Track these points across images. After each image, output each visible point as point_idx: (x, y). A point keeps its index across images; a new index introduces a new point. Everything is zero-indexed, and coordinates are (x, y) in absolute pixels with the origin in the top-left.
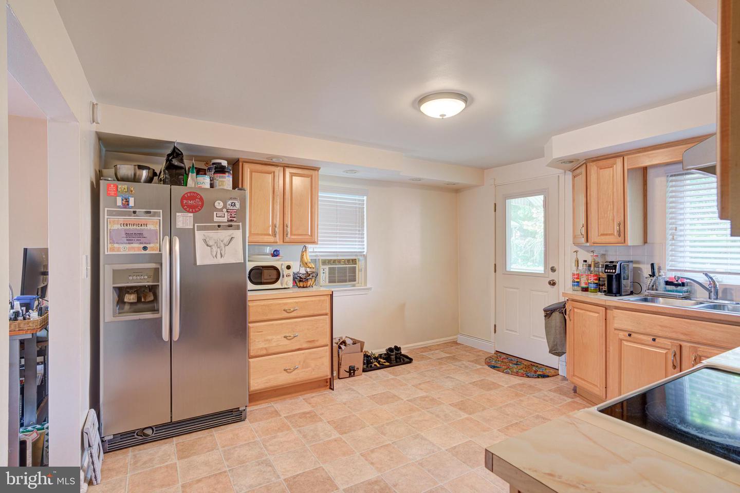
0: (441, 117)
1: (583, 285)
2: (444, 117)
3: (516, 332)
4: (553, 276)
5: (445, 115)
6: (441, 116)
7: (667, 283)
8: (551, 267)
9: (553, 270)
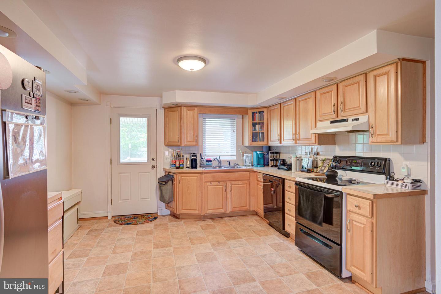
0: (191, 71)
1: (178, 166)
2: (193, 71)
3: (129, 199)
4: (154, 163)
5: (193, 69)
6: (190, 69)
7: (207, 161)
8: (151, 158)
9: (153, 159)
